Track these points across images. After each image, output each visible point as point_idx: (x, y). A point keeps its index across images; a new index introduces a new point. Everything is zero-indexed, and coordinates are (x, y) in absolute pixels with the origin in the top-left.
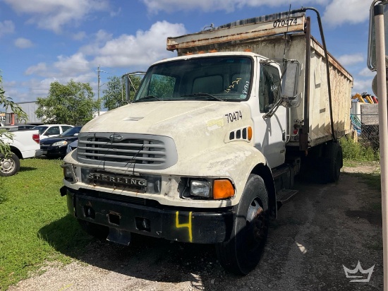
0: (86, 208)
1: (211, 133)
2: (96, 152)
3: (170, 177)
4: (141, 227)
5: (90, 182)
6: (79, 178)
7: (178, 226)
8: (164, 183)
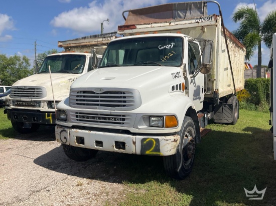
0: (15, 116)
1: (62, 86)
2: (18, 94)
3: (44, 101)
4: (35, 120)
5: (16, 105)
6: (12, 104)
7: (47, 118)
8: (42, 104)
